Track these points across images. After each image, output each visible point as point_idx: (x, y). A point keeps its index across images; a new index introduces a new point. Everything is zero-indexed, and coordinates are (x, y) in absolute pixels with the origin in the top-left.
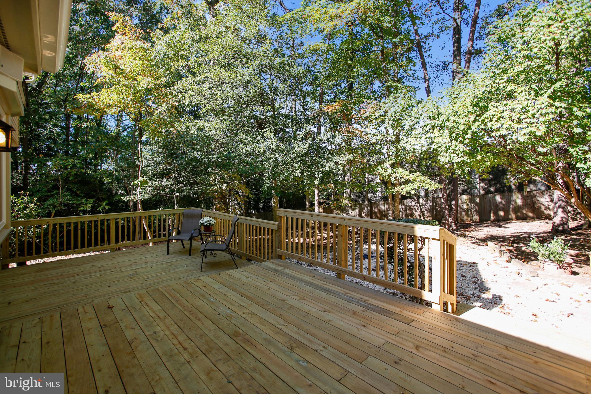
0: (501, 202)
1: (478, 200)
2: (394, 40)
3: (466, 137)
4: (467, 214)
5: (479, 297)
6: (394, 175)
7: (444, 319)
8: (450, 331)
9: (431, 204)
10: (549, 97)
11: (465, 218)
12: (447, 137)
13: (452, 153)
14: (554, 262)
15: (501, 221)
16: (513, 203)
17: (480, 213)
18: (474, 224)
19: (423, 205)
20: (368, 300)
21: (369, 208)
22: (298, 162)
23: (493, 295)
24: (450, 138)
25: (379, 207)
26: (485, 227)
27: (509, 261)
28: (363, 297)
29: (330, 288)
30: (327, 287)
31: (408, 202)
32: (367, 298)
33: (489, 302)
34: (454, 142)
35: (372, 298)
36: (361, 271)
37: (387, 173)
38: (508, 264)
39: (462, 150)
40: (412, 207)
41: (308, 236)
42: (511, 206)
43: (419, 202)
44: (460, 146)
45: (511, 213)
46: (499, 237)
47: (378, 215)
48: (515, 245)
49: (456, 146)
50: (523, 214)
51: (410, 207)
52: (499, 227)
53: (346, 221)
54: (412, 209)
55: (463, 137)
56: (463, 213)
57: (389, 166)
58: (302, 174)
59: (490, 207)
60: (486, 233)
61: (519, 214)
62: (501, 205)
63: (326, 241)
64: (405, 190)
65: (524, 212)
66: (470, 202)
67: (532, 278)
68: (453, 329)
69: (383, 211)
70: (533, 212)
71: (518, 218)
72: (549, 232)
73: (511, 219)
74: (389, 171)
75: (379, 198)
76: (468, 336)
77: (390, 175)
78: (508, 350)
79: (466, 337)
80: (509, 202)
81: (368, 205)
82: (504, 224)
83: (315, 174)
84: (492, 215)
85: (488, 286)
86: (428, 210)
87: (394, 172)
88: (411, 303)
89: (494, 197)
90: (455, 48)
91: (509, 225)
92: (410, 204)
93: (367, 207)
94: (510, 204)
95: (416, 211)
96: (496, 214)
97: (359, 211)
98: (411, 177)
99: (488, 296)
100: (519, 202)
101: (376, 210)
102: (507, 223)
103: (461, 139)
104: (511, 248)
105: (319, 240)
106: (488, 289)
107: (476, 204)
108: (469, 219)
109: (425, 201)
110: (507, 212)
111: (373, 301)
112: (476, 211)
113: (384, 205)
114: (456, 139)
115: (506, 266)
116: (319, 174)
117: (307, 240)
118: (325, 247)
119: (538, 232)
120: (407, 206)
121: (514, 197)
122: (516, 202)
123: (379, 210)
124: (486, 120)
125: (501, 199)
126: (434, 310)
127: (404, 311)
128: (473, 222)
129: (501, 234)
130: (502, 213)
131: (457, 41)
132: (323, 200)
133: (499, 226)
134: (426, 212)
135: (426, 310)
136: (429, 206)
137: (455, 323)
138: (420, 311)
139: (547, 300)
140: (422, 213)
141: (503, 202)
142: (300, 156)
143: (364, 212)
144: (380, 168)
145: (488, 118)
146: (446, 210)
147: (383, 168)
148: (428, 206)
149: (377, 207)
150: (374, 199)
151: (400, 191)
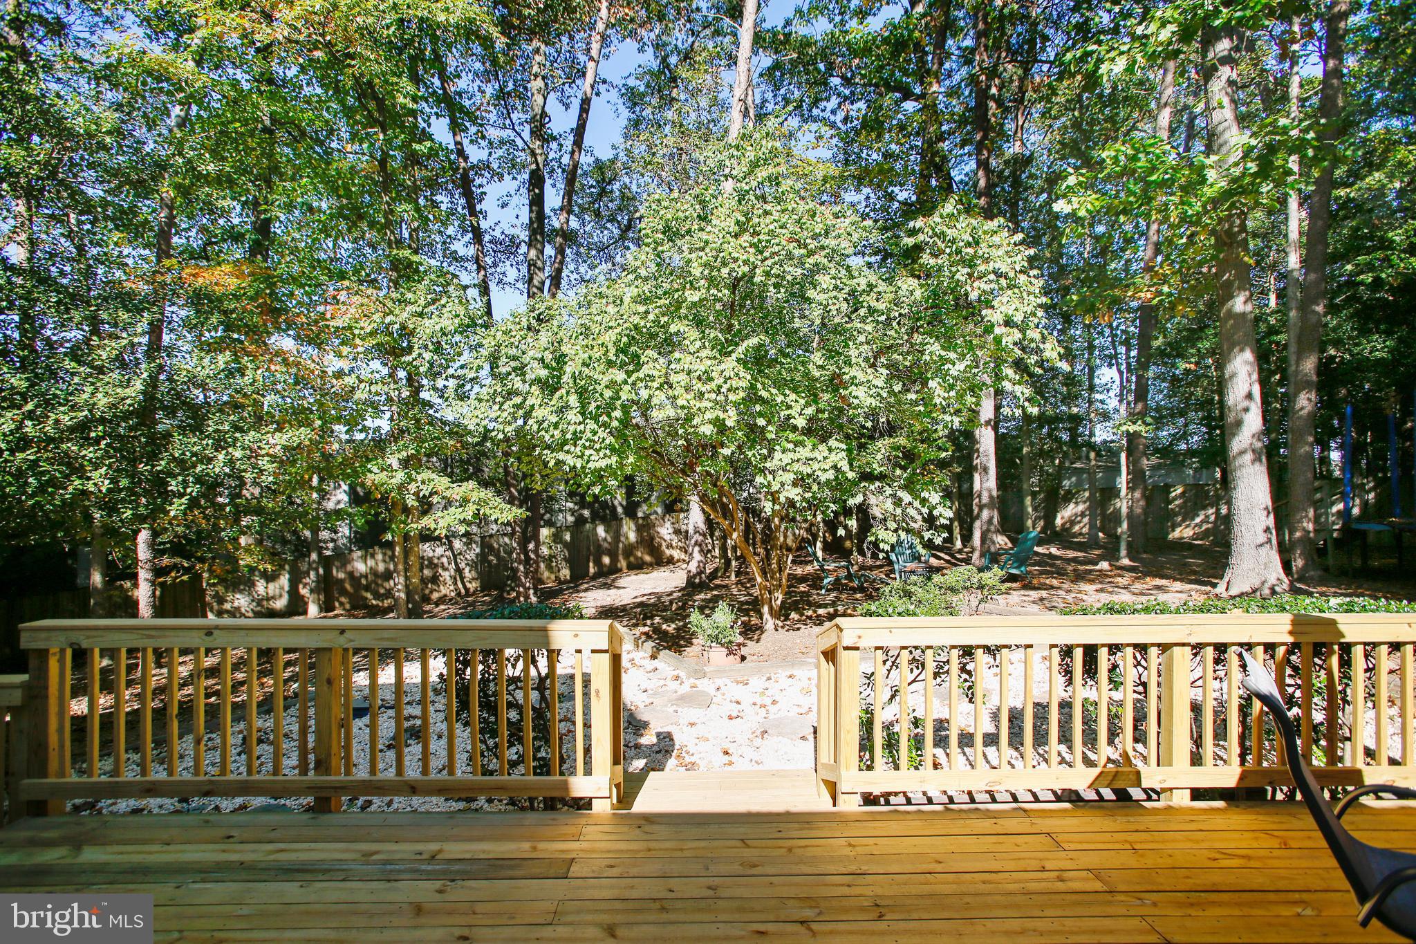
0: (605, 539)
1: (567, 537)
2: (416, 146)
3: (613, 415)
4: (549, 568)
5: (637, 746)
6: (412, 487)
7: (625, 829)
8: (649, 854)
9: (478, 550)
10: (738, 360)
11: (546, 574)
12: (575, 411)
13: (585, 448)
14: (723, 645)
15: (608, 576)
16: (623, 539)
17: (572, 562)
18: (565, 587)
19: (460, 554)
20: (440, 851)
21: (321, 571)
22: (97, 441)
23: (658, 734)
24: (583, 414)
25: (349, 568)
26: (586, 590)
27: (653, 657)
28: (420, 847)
29: (303, 856)
30: (292, 857)
31: (426, 549)
32: (434, 847)
33: (657, 752)
34: (591, 425)
35: (447, 839)
36: (400, 771)
37: (394, 481)
38: (656, 663)
39: (607, 442)
40: (436, 561)
41: (108, 686)
42: (621, 545)
43: (451, 548)
44: (602, 433)
45: (621, 558)
46: (617, 608)
47: (348, 586)
48: (649, 622)
49: (595, 433)
50: (637, 558)
51: (430, 559)
52: (609, 588)
53: (348, 634)
54: (436, 565)
55: (609, 415)
56: (542, 565)
57: (395, 465)
58: (114, 481)
59: (589, 549)
60: (593, 604)
61: (632, 559)
62: (606, 545)
63: (189, 690)
64: (442, 523)
65: (639, 554)
66: (554, 541)
67: (697, 682)
68: (653, 845)
69: (362, 576)
70: (651, 553)
71: (631, 567)
72: (682, 589)
73: (621, 570)
74: (400, 476)
75: (345, 541)
76: (682, 850)
77: (401, 487)
78: (748, 846)
79: (679, 854)
80: (617, 536)
81: (319, 563)
82: (613, 581)
83: (167, 484)
84: (591, 565)
85: (644, 717)
86: (473, 565)
87: (412, 480)
88: (550, 815)
89: (595, 529)
90: (534, 215)
91: (621, 582)
92: (431, 554)
93: (316, 570)
94: (619, 541)
95: (446, 569)
96: (598, 563)
97: (290, 580)
98: (457, 492)
99: (648, 739)
100: (632, 536)
101: (341, 575)
102: (617, 578)
103: (604, 418)
104: (646, 629)
105: (160, 690)
106: (645, 725)
107: (566, 545)
108: (553, 577)
109: (465, 544)
110: (614, 559)
111: (455, 850)
112: (565, 559)
113: (364, 559)
114: (595, 418)
115: (652, 667)
116: (185, 484)
117: (105, 701)
118: (186, 709)
119: (668, 590)
120: (423, 558)
121: (625, 528)
122: (627, 538)
123: (351, 575)
124: (640, 384)
125: (606, 531)
126: (598, 816)
127: (541, 846)
128: (561, 582)
129: (618, 603)
130: (606, 560)
131: (537, 202)
132: (166, 561)
133: (608, 586)
134: (467, 569)
135: (583, 821)
136: (473, 557)
137: (648, 828)
138: (572, 830)
139: (730, 718)
140: (459, 571)
141: (609, 539)
142: (102, 421)
143: (305, 585)
144: (375, 469)
145: (642, 380)
146: (520, 563)
147: (383, 470)
148: (471, 556)
149: (344, 565)
150: (331, 545)
151: (433, 526)
